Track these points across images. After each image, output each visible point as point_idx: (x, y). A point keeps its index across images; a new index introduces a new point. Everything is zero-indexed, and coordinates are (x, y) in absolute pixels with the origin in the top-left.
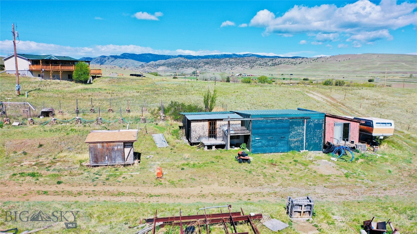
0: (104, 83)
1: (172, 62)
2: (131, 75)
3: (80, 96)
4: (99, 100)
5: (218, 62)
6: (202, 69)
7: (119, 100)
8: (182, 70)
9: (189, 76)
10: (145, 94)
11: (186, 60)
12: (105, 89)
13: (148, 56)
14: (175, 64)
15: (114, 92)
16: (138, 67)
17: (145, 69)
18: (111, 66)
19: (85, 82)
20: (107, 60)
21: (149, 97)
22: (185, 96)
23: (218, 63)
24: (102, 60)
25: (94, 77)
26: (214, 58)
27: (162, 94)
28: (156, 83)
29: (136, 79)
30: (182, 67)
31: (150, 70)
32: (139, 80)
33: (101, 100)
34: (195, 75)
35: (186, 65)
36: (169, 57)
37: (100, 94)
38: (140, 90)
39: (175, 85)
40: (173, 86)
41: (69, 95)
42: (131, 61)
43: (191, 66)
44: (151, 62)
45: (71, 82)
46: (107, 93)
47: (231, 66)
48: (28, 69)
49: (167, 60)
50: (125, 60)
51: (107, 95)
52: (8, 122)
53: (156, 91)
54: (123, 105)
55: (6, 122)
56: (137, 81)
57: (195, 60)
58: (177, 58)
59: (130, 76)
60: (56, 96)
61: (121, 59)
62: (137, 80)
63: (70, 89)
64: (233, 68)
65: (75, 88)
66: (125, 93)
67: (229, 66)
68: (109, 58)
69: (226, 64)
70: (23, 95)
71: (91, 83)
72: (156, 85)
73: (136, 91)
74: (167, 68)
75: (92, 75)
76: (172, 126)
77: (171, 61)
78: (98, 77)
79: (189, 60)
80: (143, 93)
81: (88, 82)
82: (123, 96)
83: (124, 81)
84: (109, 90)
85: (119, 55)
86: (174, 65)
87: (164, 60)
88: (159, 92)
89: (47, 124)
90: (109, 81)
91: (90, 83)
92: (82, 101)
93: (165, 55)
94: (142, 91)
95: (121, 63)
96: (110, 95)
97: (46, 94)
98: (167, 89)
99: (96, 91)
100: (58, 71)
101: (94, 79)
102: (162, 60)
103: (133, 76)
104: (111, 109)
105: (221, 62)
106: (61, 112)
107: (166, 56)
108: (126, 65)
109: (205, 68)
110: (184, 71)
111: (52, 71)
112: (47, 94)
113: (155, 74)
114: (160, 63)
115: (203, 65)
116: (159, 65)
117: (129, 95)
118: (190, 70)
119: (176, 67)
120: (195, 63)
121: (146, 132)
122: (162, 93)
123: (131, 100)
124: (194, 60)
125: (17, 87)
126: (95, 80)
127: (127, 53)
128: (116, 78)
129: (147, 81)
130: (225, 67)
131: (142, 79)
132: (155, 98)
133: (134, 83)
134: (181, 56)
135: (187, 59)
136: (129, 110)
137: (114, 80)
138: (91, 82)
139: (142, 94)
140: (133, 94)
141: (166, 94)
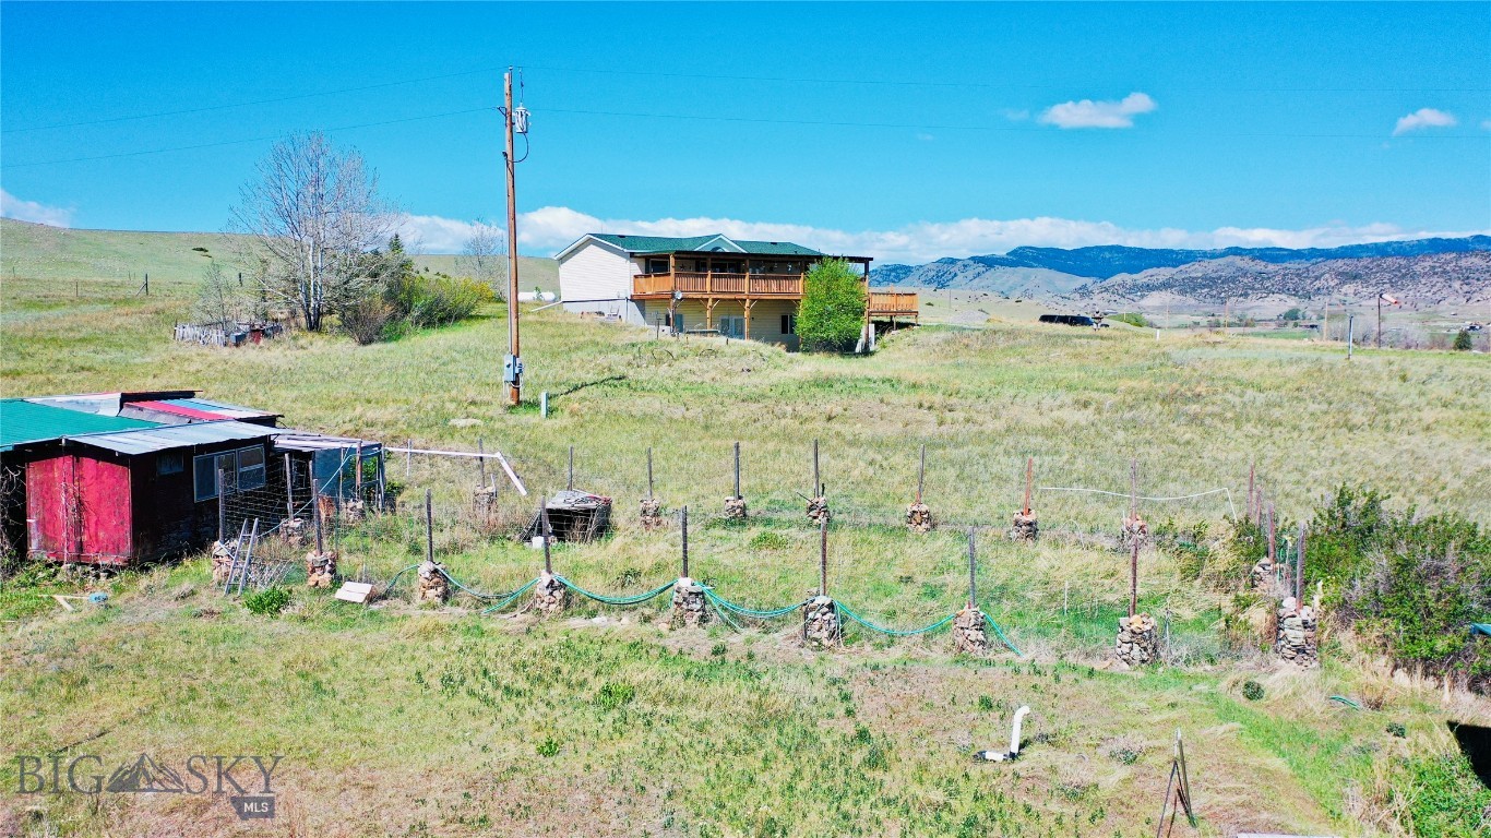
0: (922, 350)
1: (1200, 275)
2: (1045, 318)
3: (784, 416)
4: (871, 442)
5: (1403, 271)
6: (1327, 299)
7: (979, 449)
8: (1241, 305)
9: (1273, 325)
10: (1128, 415)
11: (1260, 266)
12: (914, 386)
13: (1107, 255)
14: (1210, 282)
15: (954, 400)
16: (1067, 295)
17: (1094, 301)
18: (969, 292)
19: (846, 347)
20: (958, 273)
21: (1147, 434)
22: (1376, 434)
23: (1404, 276)
24: (942, 274)
25: (881, 328)
26: (1383, 257)
27: (1224, 421)
28: (1177, 355)
29: (1069, 337)
30: (1241, 295)
31: (1114, 306)
32: (1084, 341)
33: (879, 444)
34: (1296, 325)
35: (1259, 284)
36: (1188, 257)
37: (885, 409)
38: (1095, 395)
39: (1291, 371)
40: (1277, 370)
41: (735, 413)
42: (1041, 274)
43: (1280, 291)
44: (1118, 278)
45: (769, 347)
46: (921, 406)
47: (1466, 288)
48: (630, 293)
49: (1182, 267)
50: (1022, 270)
51: (922, 414)
52: (327, 575)
53: (1188, 400)
54: (1001, 480)
55: (315, 577)
56: (1075, 347)
57: (1298, 267)
58: (1221, 261)
59: (1041, 323)
60: (678, 414)
61: (1008, 268)
62: (1077, 341)
63: (755, 379)
64: (1477, 296)
65: (776, 376)
66: (1015, 411)
67: (1457, 285)
68: (965, 266)
69: (1442, 280)
70: (535, 405)
71: (872, 353)
72: (1176, 366)
73: (1072, 395)
74: (1178, 297)
75: (875, 319)
76: (1391, 716)
77: (1196, 270)
78: (901, 326)
79: (1271, 267)
80: (1115, 408)
81: (858, 349)
82: (1000, 425)
83: (1011, 343)
84: (934, 388)
85: (1002, 253)
86: (1210, 287)
87: (1169, 269)
88: (1209, 409)
89: (514, 606)
90: (947, 342)
91: (866, 352)
92: (784, 447)
93: (1172, 251)
94: (1111, 399)
95: (1008, 281)
96: (932, 417)
97: (639, 401)
98: (1250, 393)
99: (864, 394)
100: (735, 300)
101: (883, 333)
102: (1162, 268)
103: (1054, 325)
104: (924, 508)
105: (1418, 268)
106: (651, 512)
107: (1177, 253)
108: (1024, 289)
109: (1342, 297)
110: (1248, 309)
111: (715, 300)
112: (641, 404)
113: (1133, 321)
114: (1155, 278)
115: (1332, 284)
116: (1150, 288)
117: (1032, 420)
118: (1277, 305)
119: (1214, 292)
120: (1298, 275)
121: (1183, 798)
122: (1229, 415)
123: (1047, 453)
124: (1293, 265)
125: (508, 366)
126: (887, 337)
127: (1031, 248)
128: (976, 333)
129: (1125, 345)
130: (1435, 289)
131: (1098, 333)
132: (1188, 443)
133: (1059, 354)
134: (1236, 251)
135: (1263, 263)
136: (1030, 524)
137: (966, 341)
138: (872, 348)
139: (1105, 415)
140: (1056, 414)
141: (1248, 421)
